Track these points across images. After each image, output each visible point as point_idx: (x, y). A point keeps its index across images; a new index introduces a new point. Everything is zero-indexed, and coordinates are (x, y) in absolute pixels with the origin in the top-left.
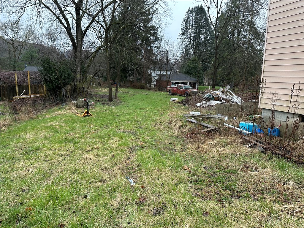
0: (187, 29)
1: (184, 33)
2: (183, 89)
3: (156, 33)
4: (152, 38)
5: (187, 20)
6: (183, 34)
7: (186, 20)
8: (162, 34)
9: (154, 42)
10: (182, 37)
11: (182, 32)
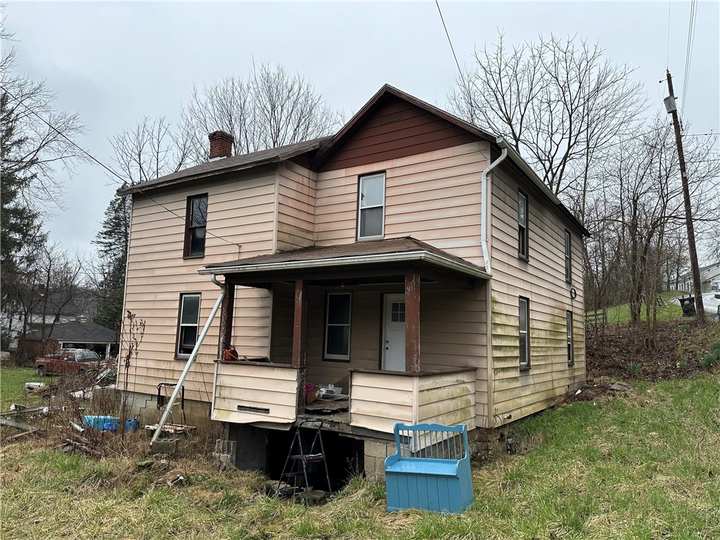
0: (118, 225)
1: (110, 232)
2: (74, 360)
3: (28, 225)
4: (17, 236)
5: (120, 205)
6: (109, 234)
7: (117, 206)
8: (44, 230)
9: (20, 246)
10: (106, 241)
11: (105, 230)
